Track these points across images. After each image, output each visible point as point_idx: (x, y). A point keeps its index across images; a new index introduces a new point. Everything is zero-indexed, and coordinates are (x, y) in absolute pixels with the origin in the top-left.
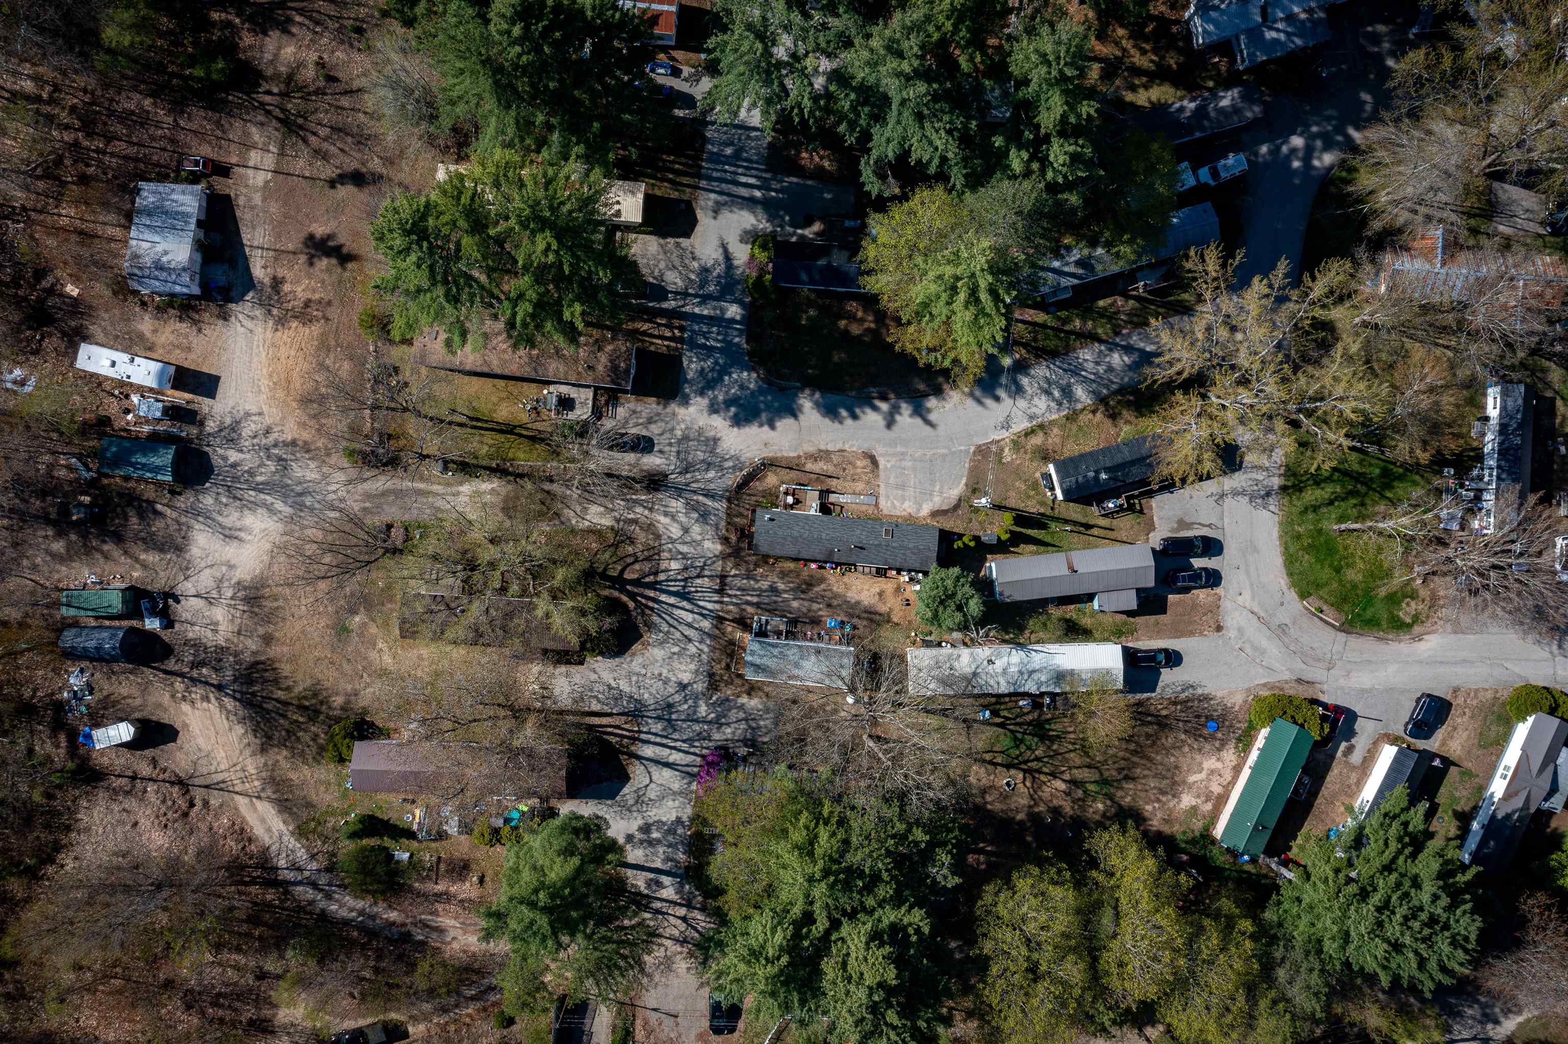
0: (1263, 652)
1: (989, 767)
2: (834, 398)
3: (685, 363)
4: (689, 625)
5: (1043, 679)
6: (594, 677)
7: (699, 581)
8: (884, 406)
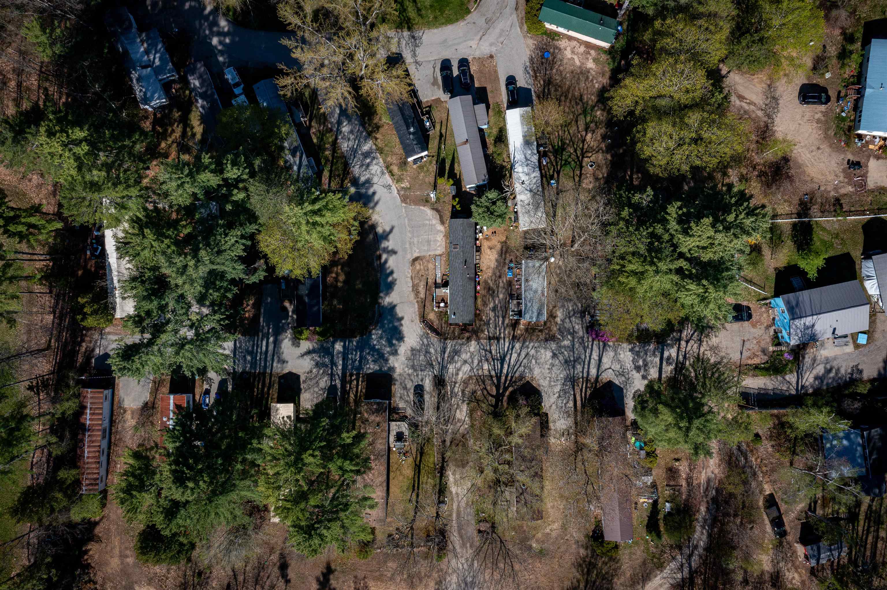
0: (502, 31)
1: (583, 177)
2: (382, 287)
3: (371, 371)
4: (519, 355)
5: (529, 152)
6: (554, 407)
7: (493, 352)
8: (384, 256)
